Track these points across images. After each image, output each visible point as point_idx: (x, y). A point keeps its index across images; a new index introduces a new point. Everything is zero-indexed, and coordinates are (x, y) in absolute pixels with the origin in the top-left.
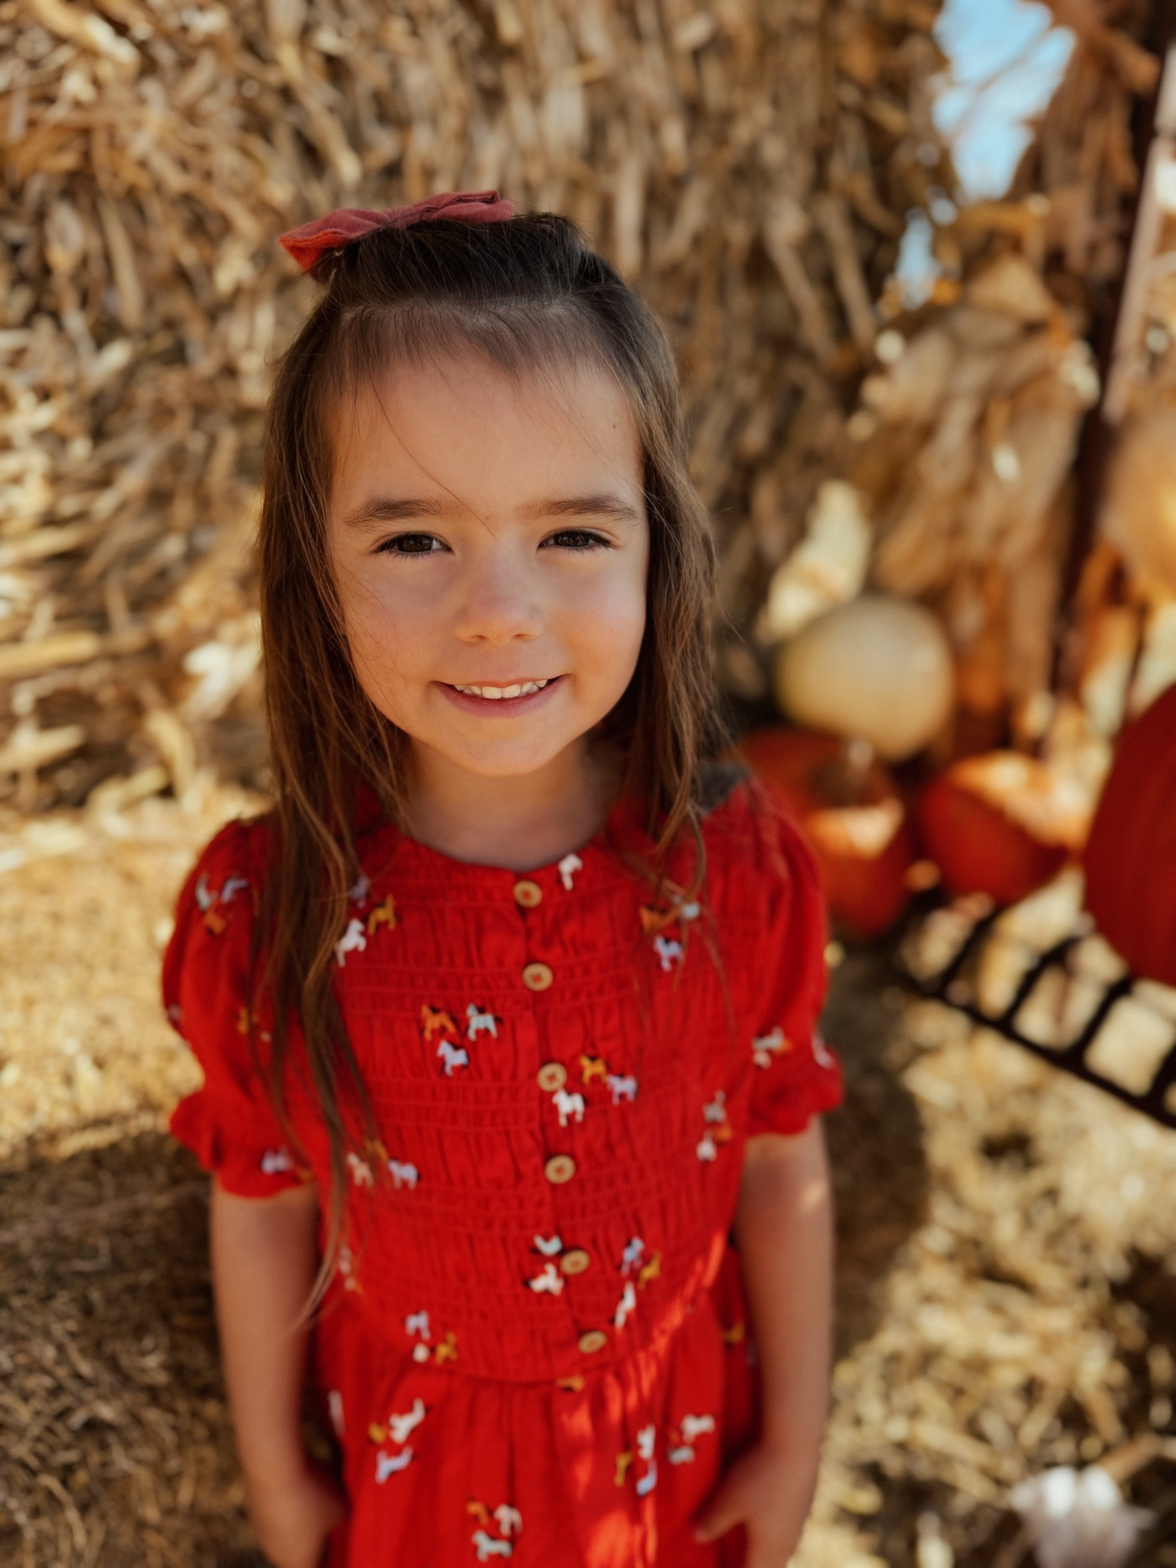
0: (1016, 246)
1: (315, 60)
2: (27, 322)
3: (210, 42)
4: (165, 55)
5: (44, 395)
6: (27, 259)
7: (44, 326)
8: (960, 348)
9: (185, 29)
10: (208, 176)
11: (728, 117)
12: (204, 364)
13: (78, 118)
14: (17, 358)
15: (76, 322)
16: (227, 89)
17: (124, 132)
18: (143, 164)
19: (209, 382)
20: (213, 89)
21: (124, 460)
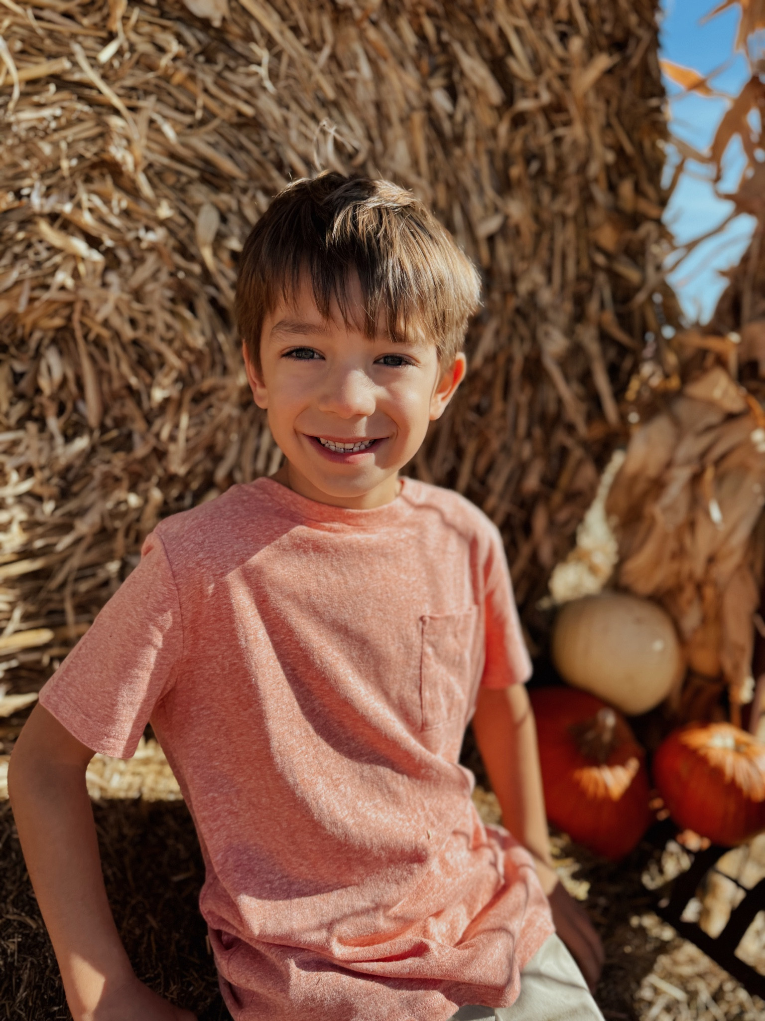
0: (721, 362)
1: (225, 256)
2: (20, 424)
3: (153, 248)
4: (124, 256)
5: (28, 472)
6: (24, 384)
7: (32, 427)
8: (680, 429)
9: (138, 240)
10: (150, 329)
11: (514, 278)
12: (141, 450)
13: (63, 296)
14: (11, 449)
15: (54, 424)
16: (164, 277)
17: (94, 305)
18: (106, 323)
19: (143, 461)
20: (154, 277)
21: (81, 513)
